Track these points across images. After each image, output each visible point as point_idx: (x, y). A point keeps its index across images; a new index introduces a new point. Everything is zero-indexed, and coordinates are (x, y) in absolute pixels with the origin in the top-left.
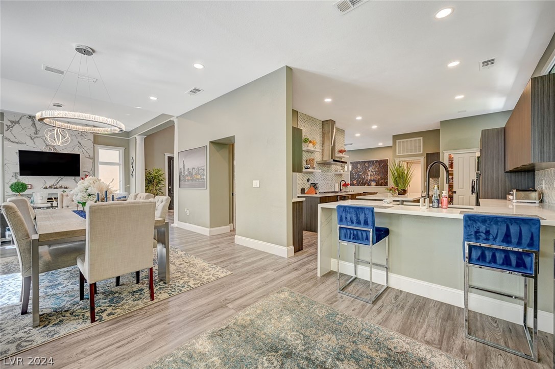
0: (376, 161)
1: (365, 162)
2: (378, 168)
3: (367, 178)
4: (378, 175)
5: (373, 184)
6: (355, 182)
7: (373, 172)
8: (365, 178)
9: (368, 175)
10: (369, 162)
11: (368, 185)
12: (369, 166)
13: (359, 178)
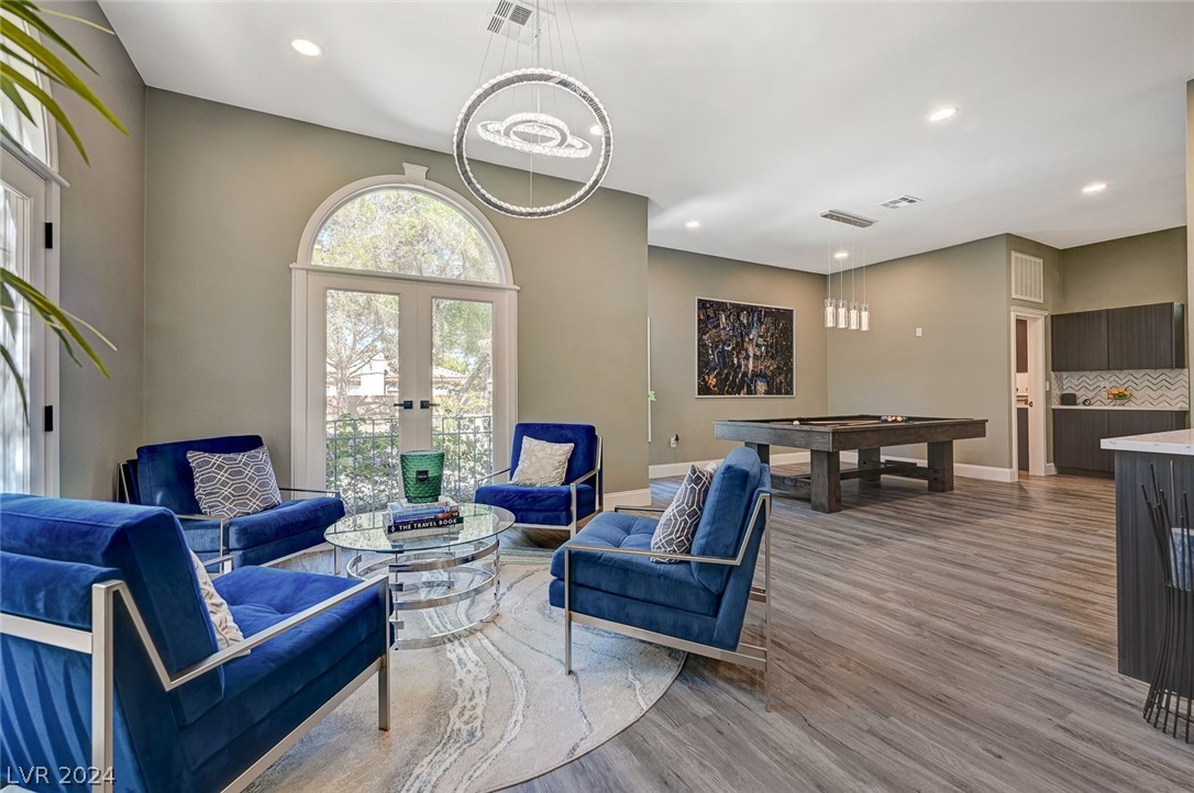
0: (769, 312)
1: (740, 309)
2: (772, 336)
3: (746, 366)
4: (773, 358)
5: (761, 386)
6: (712, 381)
7: (758, 346)
8: (739, 366)
9: (747, 358)
10: (751, 310)
11: (749, 392)
12: (750, 326)
13: (725, 367)
